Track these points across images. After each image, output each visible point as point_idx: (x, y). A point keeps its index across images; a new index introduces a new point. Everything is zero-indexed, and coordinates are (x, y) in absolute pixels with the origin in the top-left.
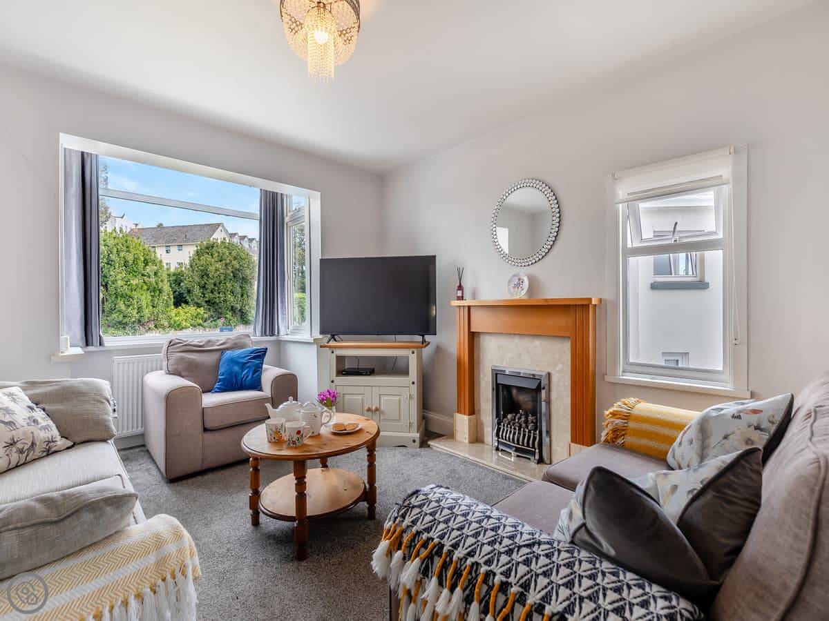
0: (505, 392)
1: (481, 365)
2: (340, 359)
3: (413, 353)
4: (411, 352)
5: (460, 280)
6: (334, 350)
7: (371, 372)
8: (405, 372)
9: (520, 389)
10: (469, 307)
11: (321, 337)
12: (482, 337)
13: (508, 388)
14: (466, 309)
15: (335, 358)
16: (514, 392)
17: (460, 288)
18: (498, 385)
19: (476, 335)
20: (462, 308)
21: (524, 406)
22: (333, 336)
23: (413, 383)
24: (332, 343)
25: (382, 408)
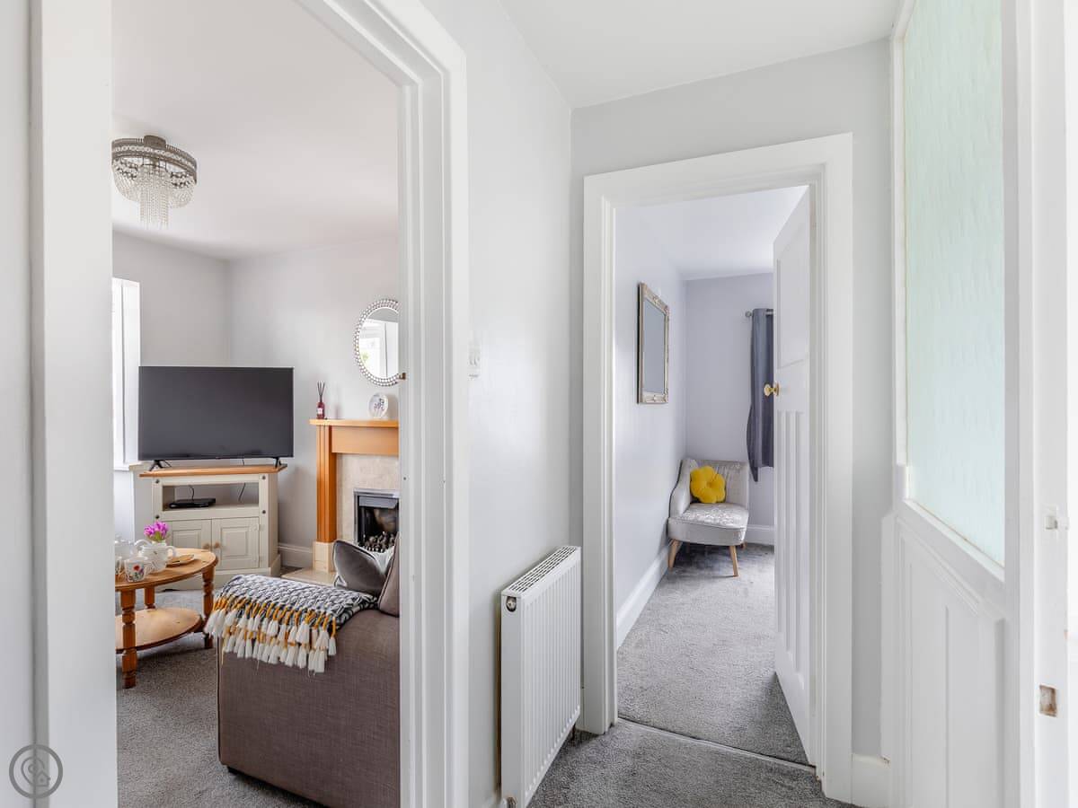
0: (368, 515)
1: (344, 488)
2: (168, 490)
3: (264, 478)
4: (261, 477)
5: (321, 396)
6: (160, 479)
7: (210, 503)
8: (254, 501)
9: (382, 510)
10: (330, 428)
11: (140, 463)
12: (344, 458)
13: (371, 510)
14: (327, 429)
15: (161, 488)
16: (377, 513)
17: (321, 405)
18: (360, 508)
19: (338, 457)
20: (322, 428)
21: (386, 527)
22: (158, 463)
23: (264, 512)
24: (156, 470)
25: (225, 543)
